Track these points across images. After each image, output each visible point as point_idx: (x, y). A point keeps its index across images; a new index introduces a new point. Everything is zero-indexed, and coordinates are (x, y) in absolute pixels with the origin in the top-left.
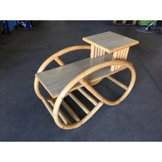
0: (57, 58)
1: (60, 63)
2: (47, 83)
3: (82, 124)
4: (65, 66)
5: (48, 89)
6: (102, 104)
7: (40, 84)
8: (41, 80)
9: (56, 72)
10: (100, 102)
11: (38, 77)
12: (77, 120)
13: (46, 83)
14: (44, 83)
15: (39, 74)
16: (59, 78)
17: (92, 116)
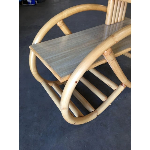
0: (61, 21)
1: (64, 29)
2: (48, 58)
3: (98, 115)
4: (73, 34)
5: (50, 66)
6: (124, 87)
7: (37, 61)
8: (39, 54)
9: (60, 42)
10: (120, 85)
11: (34, 50)
12: (91, 109)
13: (46, 58)
14: (43, 58)
15: (36, 45)
16: (65, 51)
17: (110, 104)
